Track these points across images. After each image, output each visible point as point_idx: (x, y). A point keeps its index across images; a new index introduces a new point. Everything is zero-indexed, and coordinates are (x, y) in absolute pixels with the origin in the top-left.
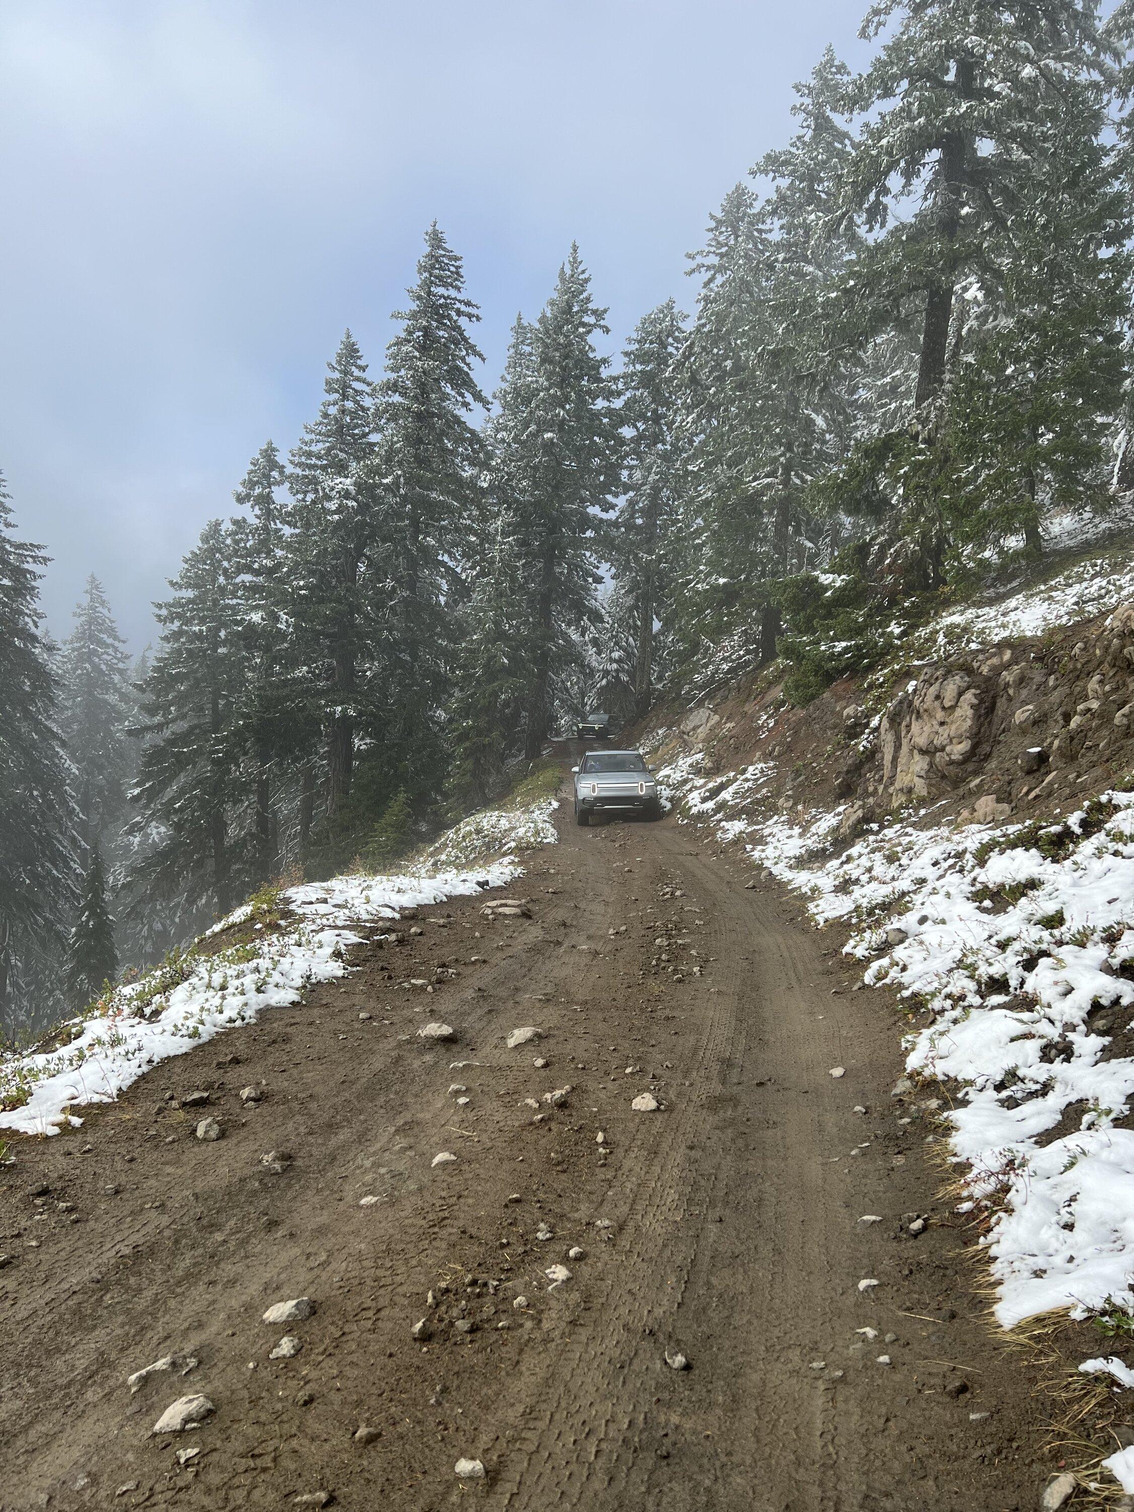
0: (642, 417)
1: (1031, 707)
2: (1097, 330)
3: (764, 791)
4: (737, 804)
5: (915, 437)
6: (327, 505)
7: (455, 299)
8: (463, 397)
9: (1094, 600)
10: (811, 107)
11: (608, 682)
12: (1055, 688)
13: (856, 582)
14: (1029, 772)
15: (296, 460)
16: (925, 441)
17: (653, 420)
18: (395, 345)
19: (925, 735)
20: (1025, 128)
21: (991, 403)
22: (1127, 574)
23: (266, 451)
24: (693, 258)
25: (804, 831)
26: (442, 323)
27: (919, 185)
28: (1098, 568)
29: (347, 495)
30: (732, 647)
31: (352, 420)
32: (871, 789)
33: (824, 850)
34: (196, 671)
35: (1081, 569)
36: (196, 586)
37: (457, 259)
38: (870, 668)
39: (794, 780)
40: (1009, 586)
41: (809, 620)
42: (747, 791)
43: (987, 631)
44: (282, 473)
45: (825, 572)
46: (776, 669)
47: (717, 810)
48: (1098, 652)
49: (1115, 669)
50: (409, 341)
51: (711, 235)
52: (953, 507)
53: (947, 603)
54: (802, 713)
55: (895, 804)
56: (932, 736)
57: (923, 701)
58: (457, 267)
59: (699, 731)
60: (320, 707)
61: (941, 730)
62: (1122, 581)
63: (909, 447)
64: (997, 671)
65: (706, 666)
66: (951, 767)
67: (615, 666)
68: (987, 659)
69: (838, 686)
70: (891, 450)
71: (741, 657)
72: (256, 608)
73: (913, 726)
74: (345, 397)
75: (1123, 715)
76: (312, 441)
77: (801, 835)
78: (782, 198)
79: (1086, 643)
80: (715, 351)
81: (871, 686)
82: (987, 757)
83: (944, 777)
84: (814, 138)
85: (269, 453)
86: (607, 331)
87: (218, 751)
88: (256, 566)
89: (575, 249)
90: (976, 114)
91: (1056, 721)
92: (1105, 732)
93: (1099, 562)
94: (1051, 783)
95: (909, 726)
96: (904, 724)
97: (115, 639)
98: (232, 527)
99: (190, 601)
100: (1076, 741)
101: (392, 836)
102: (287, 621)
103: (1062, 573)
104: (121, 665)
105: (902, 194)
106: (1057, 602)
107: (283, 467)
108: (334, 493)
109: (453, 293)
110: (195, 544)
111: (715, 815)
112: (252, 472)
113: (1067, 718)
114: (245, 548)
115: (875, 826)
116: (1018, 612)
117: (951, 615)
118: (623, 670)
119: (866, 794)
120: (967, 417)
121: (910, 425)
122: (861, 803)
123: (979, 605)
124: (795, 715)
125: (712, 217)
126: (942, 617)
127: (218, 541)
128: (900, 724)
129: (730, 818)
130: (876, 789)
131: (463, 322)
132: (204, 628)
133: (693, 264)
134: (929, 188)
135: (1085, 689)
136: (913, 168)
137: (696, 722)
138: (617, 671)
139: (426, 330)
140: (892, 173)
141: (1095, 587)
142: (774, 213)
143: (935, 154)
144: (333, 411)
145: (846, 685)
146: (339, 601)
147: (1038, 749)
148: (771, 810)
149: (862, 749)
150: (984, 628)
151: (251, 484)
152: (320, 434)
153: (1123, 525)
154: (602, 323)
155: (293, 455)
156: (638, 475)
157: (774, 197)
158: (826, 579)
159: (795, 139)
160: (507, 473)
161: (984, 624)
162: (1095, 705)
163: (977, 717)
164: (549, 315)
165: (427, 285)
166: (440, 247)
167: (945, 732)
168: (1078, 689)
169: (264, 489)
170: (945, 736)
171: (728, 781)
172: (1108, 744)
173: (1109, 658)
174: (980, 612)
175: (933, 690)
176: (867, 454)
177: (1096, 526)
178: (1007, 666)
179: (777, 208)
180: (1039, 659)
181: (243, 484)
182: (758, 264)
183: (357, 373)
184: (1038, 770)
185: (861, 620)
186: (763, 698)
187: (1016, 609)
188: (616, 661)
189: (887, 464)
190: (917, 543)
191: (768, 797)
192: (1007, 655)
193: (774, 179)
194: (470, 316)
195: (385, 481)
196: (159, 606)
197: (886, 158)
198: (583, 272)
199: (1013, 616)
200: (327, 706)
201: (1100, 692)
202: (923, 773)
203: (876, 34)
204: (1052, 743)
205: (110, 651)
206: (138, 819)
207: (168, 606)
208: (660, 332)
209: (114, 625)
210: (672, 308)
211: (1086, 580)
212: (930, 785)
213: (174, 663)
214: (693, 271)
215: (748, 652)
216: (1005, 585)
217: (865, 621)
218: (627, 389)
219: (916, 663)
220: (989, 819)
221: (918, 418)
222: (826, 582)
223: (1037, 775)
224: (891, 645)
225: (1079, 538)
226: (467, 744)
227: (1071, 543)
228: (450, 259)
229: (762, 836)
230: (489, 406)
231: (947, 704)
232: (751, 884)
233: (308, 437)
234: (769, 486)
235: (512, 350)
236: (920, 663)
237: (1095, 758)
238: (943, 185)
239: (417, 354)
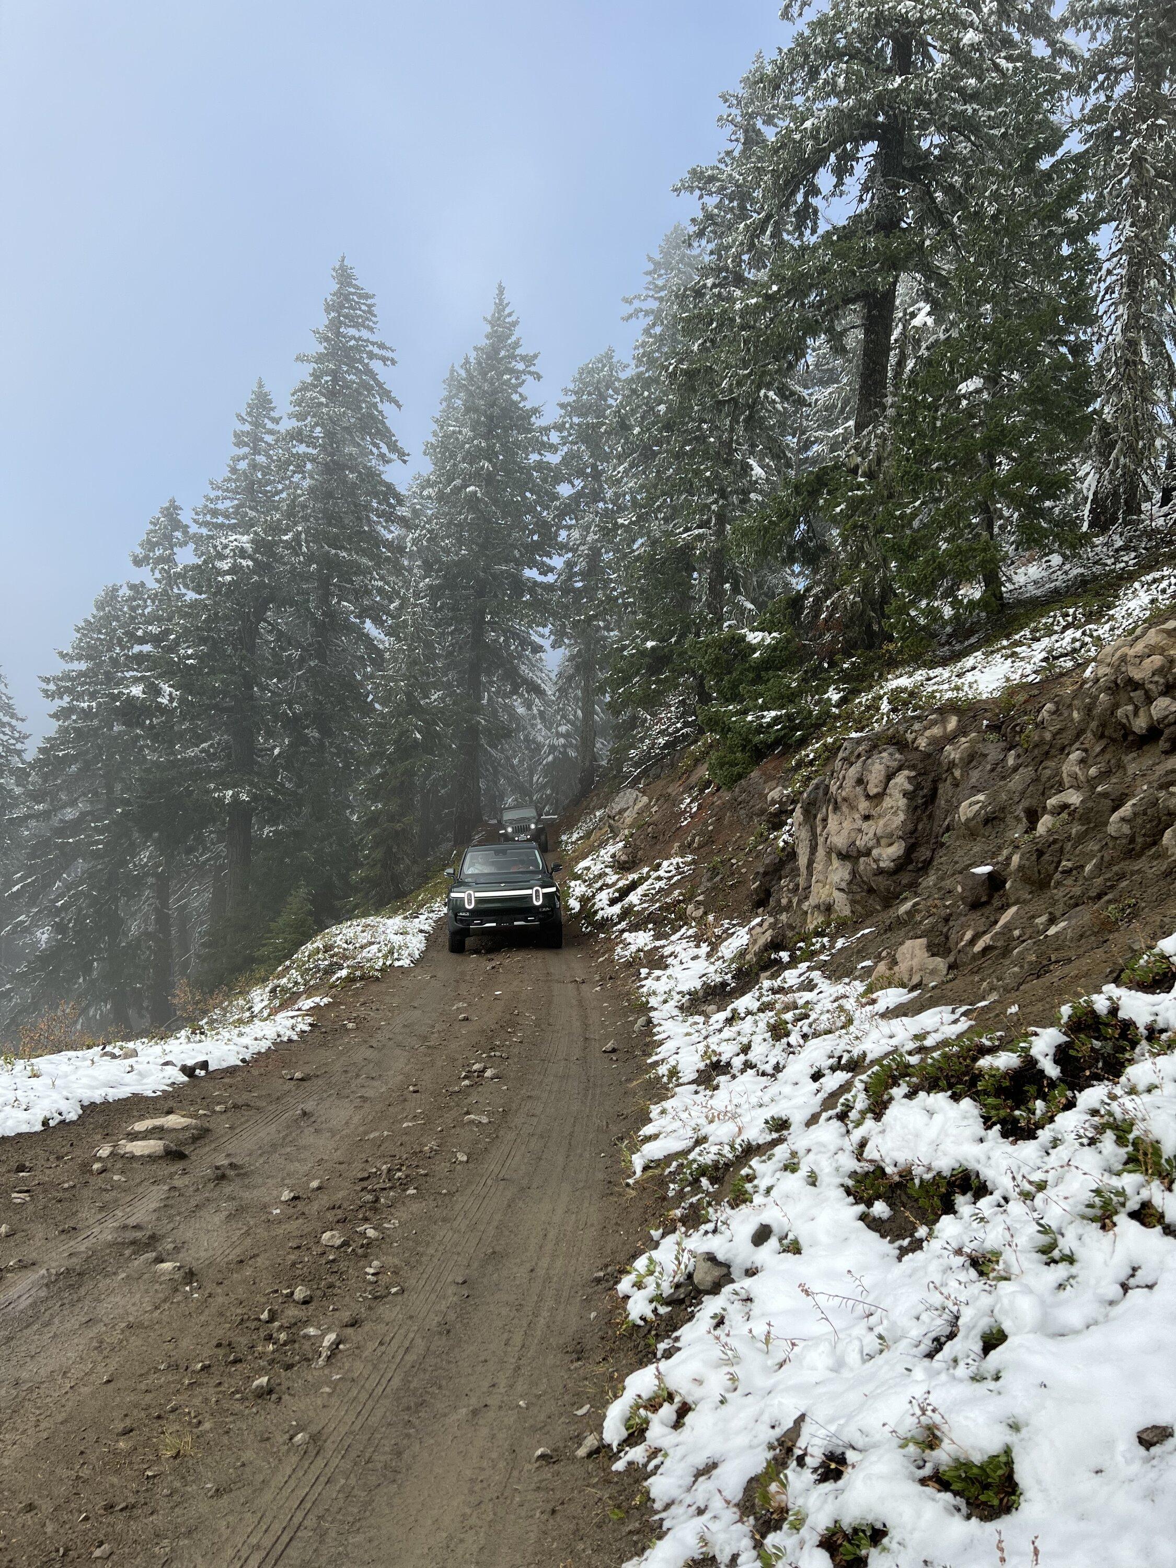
0: (581, 473)
1: (981, 797)
2: (1059, 340)
3: (677, 892)
4: (644, 909)
5: (854, 471)
6: (218, 564)
7: (367, 341)
8: (378, 448)
9: (1066, 655)
10: (739, 119)
11: (555, 759)
12: (1015, 769)
13: (788, 641)
14: (975, 906)
15: (201, 518)
16: (864, 475)
17: (593, 478)
18: (300, 390)
19: (845, 833)
20: (970, 111)
21: (938, 424)
22: (1106, 623)
23: (167, 509)
24: (631, 303)
25: (712, 950)
26: (354, 367)
27: (853, 184)
28: (1070, 619)
29: (242, 553)
30: (669, 719)
31: (264, 475)
32: (784, 901)
33: (724, 984)
34: (87, 752)
35: (1051, 620)
36: (89, 658)
37: (367, 296)
38: (803, 742)
39: (709, 880)
40: (966, 643)
41: (734, 686)
42: (659, 892)
43: (938, 695)
44: (185, 533)
45: (753, 630)
46: (704, 744)
47: (624, 915)
48: (1075, 715)
49: (1103, 743)
50: (316, 387)
51: (649, 278)
52: (896, 549)
53: (892, 664)
54: (727, 796)
55: (811, 926)
56: (853, 834)
57: (840, 787)
58: (369, 306)
59: (626, 814)
60: (209, 792)
61: (865, 826)
62: (1101, 632)
63: (846, 481)
64: (939, 744)
65: (642, 740)
66: (880, 878)
67: (562, 741)
68: (926, 729)
69: (768, 764)
70: (826, 485)
71: (678, 730)
72: (136, 680)
73: (830, 821)
74: (256, 451)
75: (1123, 819)
76: (217, 498)
77: (709, 955)
78: (709, 217)
79: (1057, 704)
80: (646, 394)
81: (799, 765)
82: (926, 866)
83: (871, 891)
84: (743, 152)
85: (171, 511)
86: (538, 377)
87: (98, 842)
88: (140, 633)
89: (501, 290)
90: (912, 87)
91: (1018, 819)
92: (1093, 846)
93: (1071, 611)
94: (1008, 928)
95: (825, 820)
96: (819, 816)
97: (12, 717)
98: (129, 593)
99: (81, 674)
100: (1046, 857)
101: (289, 937)
102: (170, 694)
103: (1027, 625)
104: (19, 746)
105: (833, 194)
106: (1022, 659)
107: (187, 526)
108: (227, 551)
109: (365, 334)
110: (90, 612)
111: (619, 923)
112: (151, 531)
113: (1033, 816)
114: (143, 615)
115: (785, 956)
116: (976, 672)
117: (897, 677)
118: (571, 745)
119: (780, 909)
120: (912, 442)
121: (847, 456)
122: (772, 920)
123: (931, 665)
124: (720, 798)
125: (650, 259)
126: (887, 680)
127: (114, 609)
128: (815, 817)
129: (634, 928)
130: (790, 902)
131: (376, 365)
132: (94, 704)
133: (630, 309)
134: (866, 188)
135: (1058, 772)
136: (846, 165)
137: (623, 805)
138: (564, 746)
139: (335, 375)
140: (821, 170)
141: (1068, 639)
142: (701, 234)
143: (872, 147)
144: (243, 465)
145: (777, 762)
146: (231, 671)
147: (987, 869)
148: (681, 919)
149: (781, 844)
150: (934, 691)
151: (150, 545)
152: (227, 490)
153: (1097, 569)
154: (532, 369)
155: (197, 514)
156: (576, 534)
157: (700, 215)
158: (754, 638)
159: (723, 155)
160: (429, 531)
161: (935, 687)
162: (1074, 798)
163: (912, 809)
164: (472, 360)
165: (335, 325)
166: (350, 285)
167: (871, 829)
168: (1048, 772)
169: (165, 550)
170: (871, 835)
171: (640, 878)
172: (1099, 868)
173: (1094, 725)
174: (932, 673)
175: (853, 772)
176: (797, 489)
177: (1066, 573)
178: (951, 738)
179: (705, 228)
180: (994, 728)
181: (142, 545)
182: (685, 290)
183: (270, 425)
184: (988, 903)
185: (794, 685)
186: (688, 777)
187: (974, 668)
188: (562, 735)
189: (821, 502)
190: (857, 593)
191: (679, 902)
192: (953, 723)
193: (701, 197)
194: (384, 359)
195: (285, 538)
196: (47, 680)
197: (811, 143)
198: (510, 315)
199: (969, 677)
200: (215, 790)
201: (1082, 777)
202: (843, 885)
203: (800, 15)
204: (1009, 858)
205: (7, 730)
206: (22, 918)
207: (56, 679)
208: (599, 382)
209: (11, 702)
210: (612, 357)
211: (1056, 632)
212: (853, 902)
213: (62, 744)
214: (630, 316)
215: (686, 724)
216: (962, 642)
217: (798, 686)
218: (564, 444)
219: (854, 735)
220: (916, 980)
221: (856, 448)
222: (755, 642)
223: (987, 910)
224: (828, 714)
225: (1047, 586)
226: (376, 831)
227: (1038, 592)
228: (360, 296)
229: (662, 957)
230: (406, 458)
231: (873, 790)
232: (609, 1046)
233: (213, 494)
234: (700, 538)
235: (445, 404)
236: (859, 734)
237: (1077, 891)
238: (879, 179)
239: (323, 400)
